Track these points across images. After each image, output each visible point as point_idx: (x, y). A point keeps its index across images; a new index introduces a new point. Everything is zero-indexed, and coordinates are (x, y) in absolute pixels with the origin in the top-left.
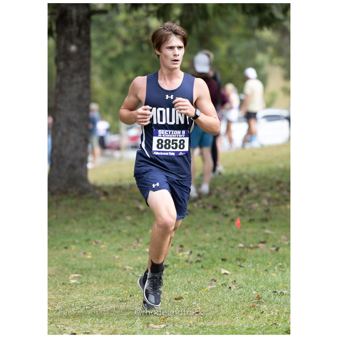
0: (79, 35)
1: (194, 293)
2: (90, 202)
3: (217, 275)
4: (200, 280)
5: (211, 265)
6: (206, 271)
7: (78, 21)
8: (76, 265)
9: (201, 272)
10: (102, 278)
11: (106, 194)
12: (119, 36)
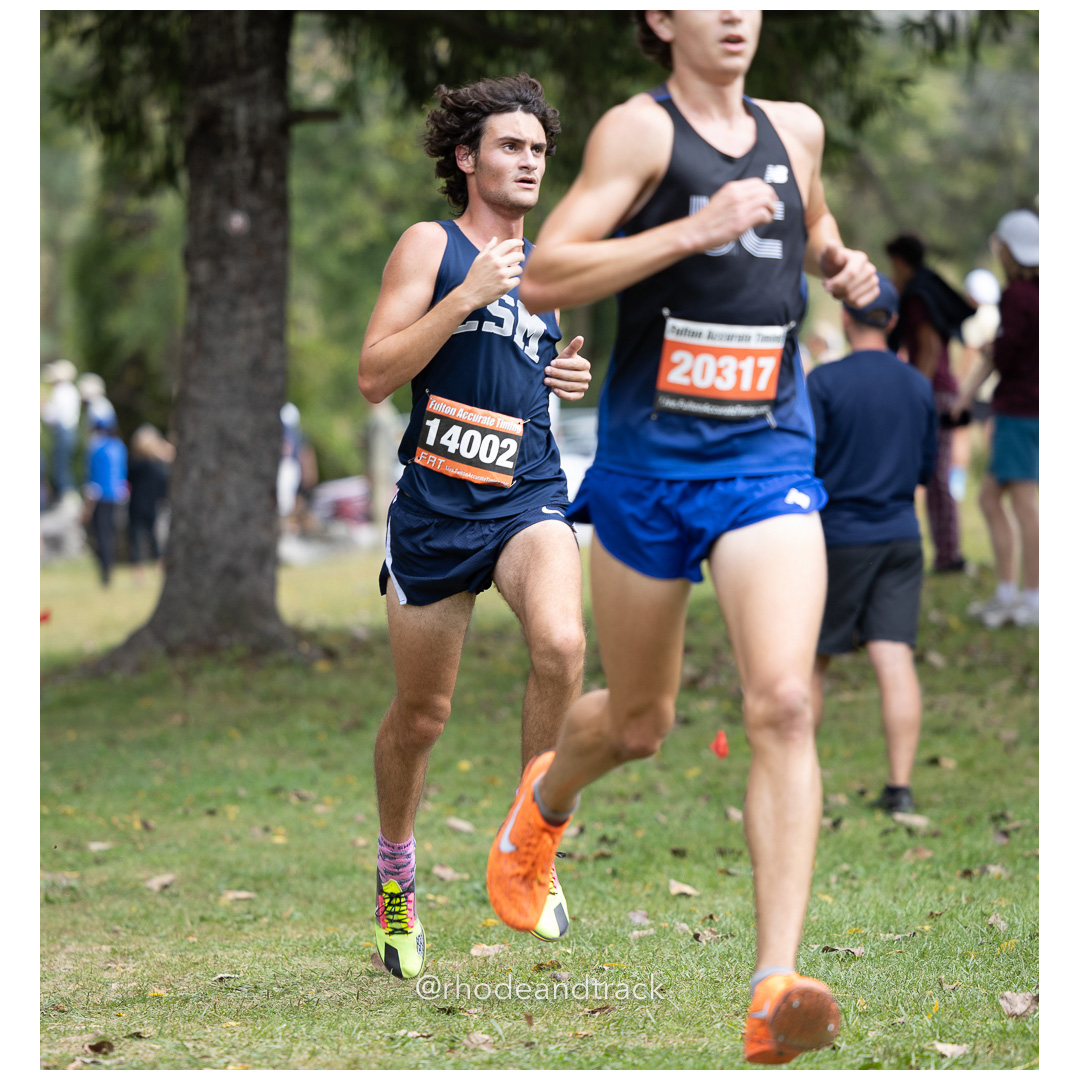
0: (255, 182)
1: (588, 950)
2: (283, 679)
3: (660, 899)
4: (606, 914)
5: (641, 868)
6: (627, 885)
7: (251, 142)
8: (239, 863)
9: (609, 889)
10: (315, 904)
11: (330, 654)
12: (371, 189)
